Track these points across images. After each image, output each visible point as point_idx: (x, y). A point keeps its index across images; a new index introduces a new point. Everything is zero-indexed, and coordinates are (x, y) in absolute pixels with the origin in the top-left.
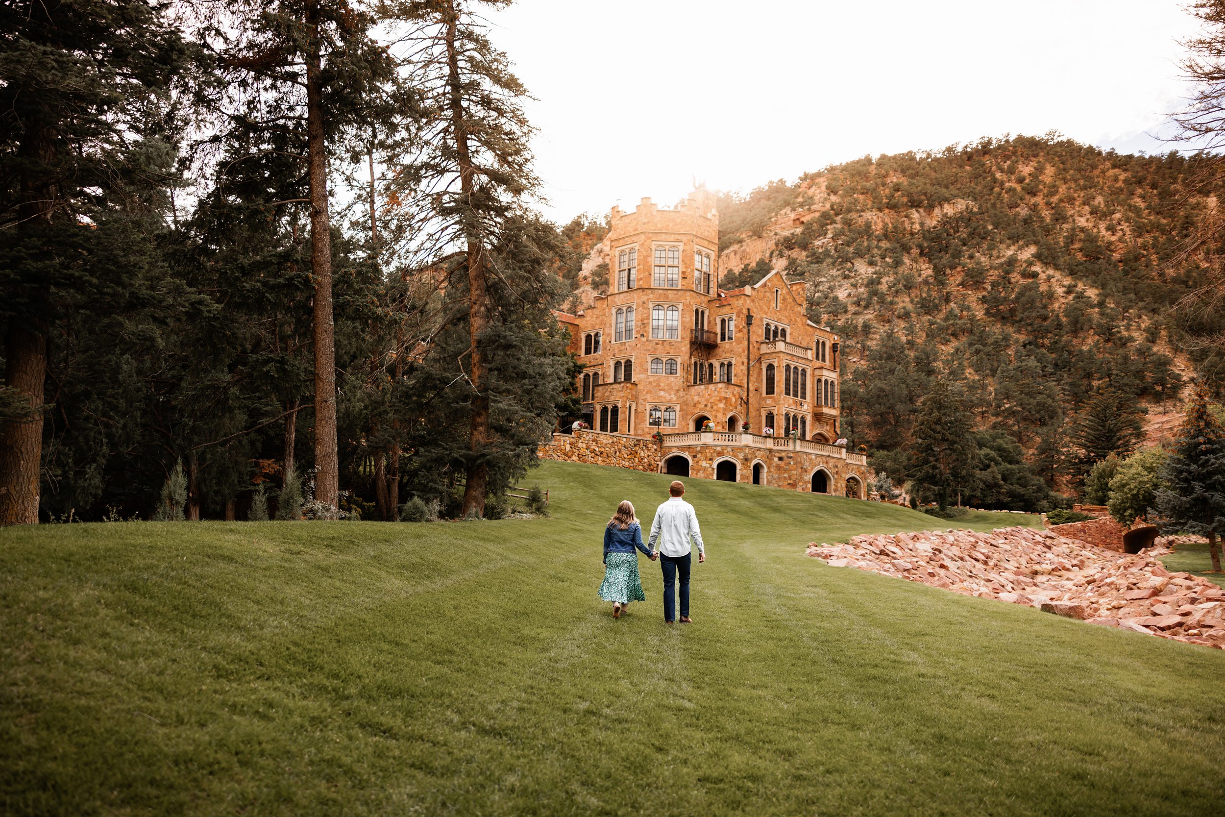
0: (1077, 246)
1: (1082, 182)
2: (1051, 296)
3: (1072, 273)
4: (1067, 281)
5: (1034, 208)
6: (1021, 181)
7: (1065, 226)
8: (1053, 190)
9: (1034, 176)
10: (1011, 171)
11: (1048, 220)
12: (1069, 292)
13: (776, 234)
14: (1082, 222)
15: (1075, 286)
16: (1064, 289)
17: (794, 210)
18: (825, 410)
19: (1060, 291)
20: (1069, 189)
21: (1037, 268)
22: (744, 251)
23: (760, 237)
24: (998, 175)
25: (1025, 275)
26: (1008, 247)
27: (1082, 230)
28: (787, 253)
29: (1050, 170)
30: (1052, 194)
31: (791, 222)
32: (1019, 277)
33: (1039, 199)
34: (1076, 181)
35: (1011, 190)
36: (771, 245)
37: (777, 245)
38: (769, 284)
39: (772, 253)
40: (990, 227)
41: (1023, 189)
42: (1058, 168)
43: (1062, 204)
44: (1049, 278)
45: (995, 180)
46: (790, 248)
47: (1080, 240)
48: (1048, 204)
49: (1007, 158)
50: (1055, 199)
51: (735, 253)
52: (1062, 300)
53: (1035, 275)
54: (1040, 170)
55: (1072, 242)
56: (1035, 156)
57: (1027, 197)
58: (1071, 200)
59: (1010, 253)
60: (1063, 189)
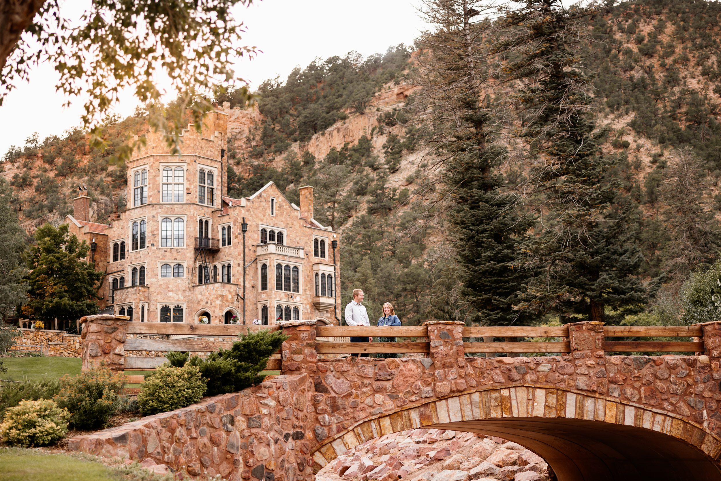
0: (684, 110)
1: (698, 41)
2: (638, 166)
3: (662, 141)
4: (656, 150)
5: (649, 70)
6: (639, 41)
7: (676, 89)
8: (670, 50)
9: (653, 36)
10: (631, 31)
11: (660, 84)
12: (654, 162)
13: (378, 110)
14: (693, 84)
15: (661, 155)
16: (650, 159)
17: (397, 83)
18: (323, 300)
19: (646, 160)
20: (685, 48)
21: (629, 138)
22: (346, 129)
23: (362, 113)
24: (618, 36)
25: (616, 145)
26: (606, 117)
27: (693, 92)
28: (387, 129)
29: (670, 28)
30: (667, 55)
31: (395, 97)
32: (611, 147)
33: (655, 61)
34: (693, 40)
35: (628, 52)
36: (374, 121)
37: (379, 121)
38: (264, 195)
39: (373, 130)
40: (593, 96)
41: (640, 50)
42: (679, 26)
43: (678, 66)
44: (638, 148)
45: (614, 41)
46: (391, 124)
47: (687, 104)
48: (663, 65)
49: (628, 16)
50: (669, 61)
51: (339, 130)
52: (648, 170)
53: (626, 145)
54: (660, 29)
55: (679, 106)
56: (658, 13)
57: (643, 58)
58: (685, 60)
59: (606, 122)
60: (679, 49)
